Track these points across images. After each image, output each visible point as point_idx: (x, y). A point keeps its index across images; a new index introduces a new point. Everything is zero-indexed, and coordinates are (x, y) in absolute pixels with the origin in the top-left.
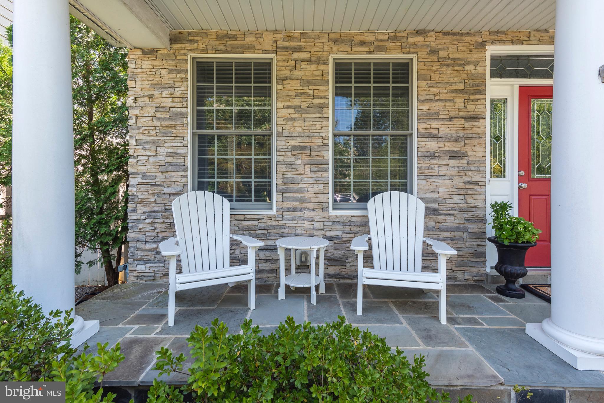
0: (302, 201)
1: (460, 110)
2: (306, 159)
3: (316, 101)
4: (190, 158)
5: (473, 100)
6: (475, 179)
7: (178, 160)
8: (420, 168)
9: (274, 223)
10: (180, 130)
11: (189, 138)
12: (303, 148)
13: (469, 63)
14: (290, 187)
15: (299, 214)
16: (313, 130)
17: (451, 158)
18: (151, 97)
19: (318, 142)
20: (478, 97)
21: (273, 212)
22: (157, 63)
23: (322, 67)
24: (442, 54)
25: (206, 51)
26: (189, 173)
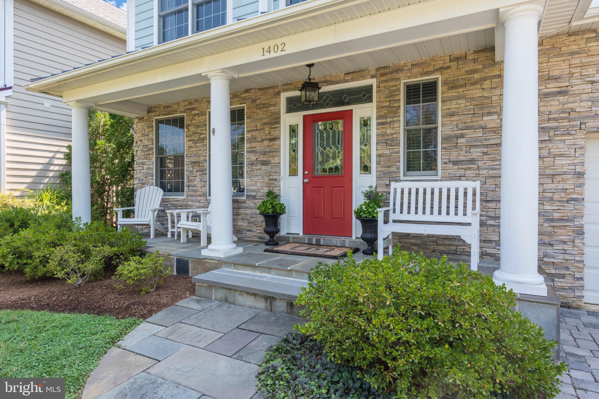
0: (195, 191)
1: (266, 135)
2: (197, 168)
3: (202, 136)
4: (154, 170)
5: (274, 128)
6: (275, 177)
7: (150, 171)
8: (247, 172)
9: (184, 203)
10: (151, 156)
11: (154, 160)
12: (196, 162)
13: (271, 105)
14: (191, 184)
15: (194, 198)
16: (200, 152)
17: (262, 164)
18: (141, 141)
19: (202, 158)
20: (276, 126)
21: (184, 197)
22: (143, 124)
23: (204, 117)
24: (258, 102)
25: (159, 115)
26: (154, 177)
